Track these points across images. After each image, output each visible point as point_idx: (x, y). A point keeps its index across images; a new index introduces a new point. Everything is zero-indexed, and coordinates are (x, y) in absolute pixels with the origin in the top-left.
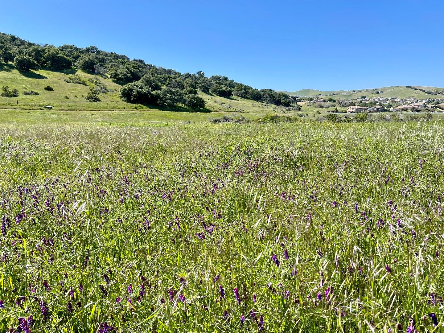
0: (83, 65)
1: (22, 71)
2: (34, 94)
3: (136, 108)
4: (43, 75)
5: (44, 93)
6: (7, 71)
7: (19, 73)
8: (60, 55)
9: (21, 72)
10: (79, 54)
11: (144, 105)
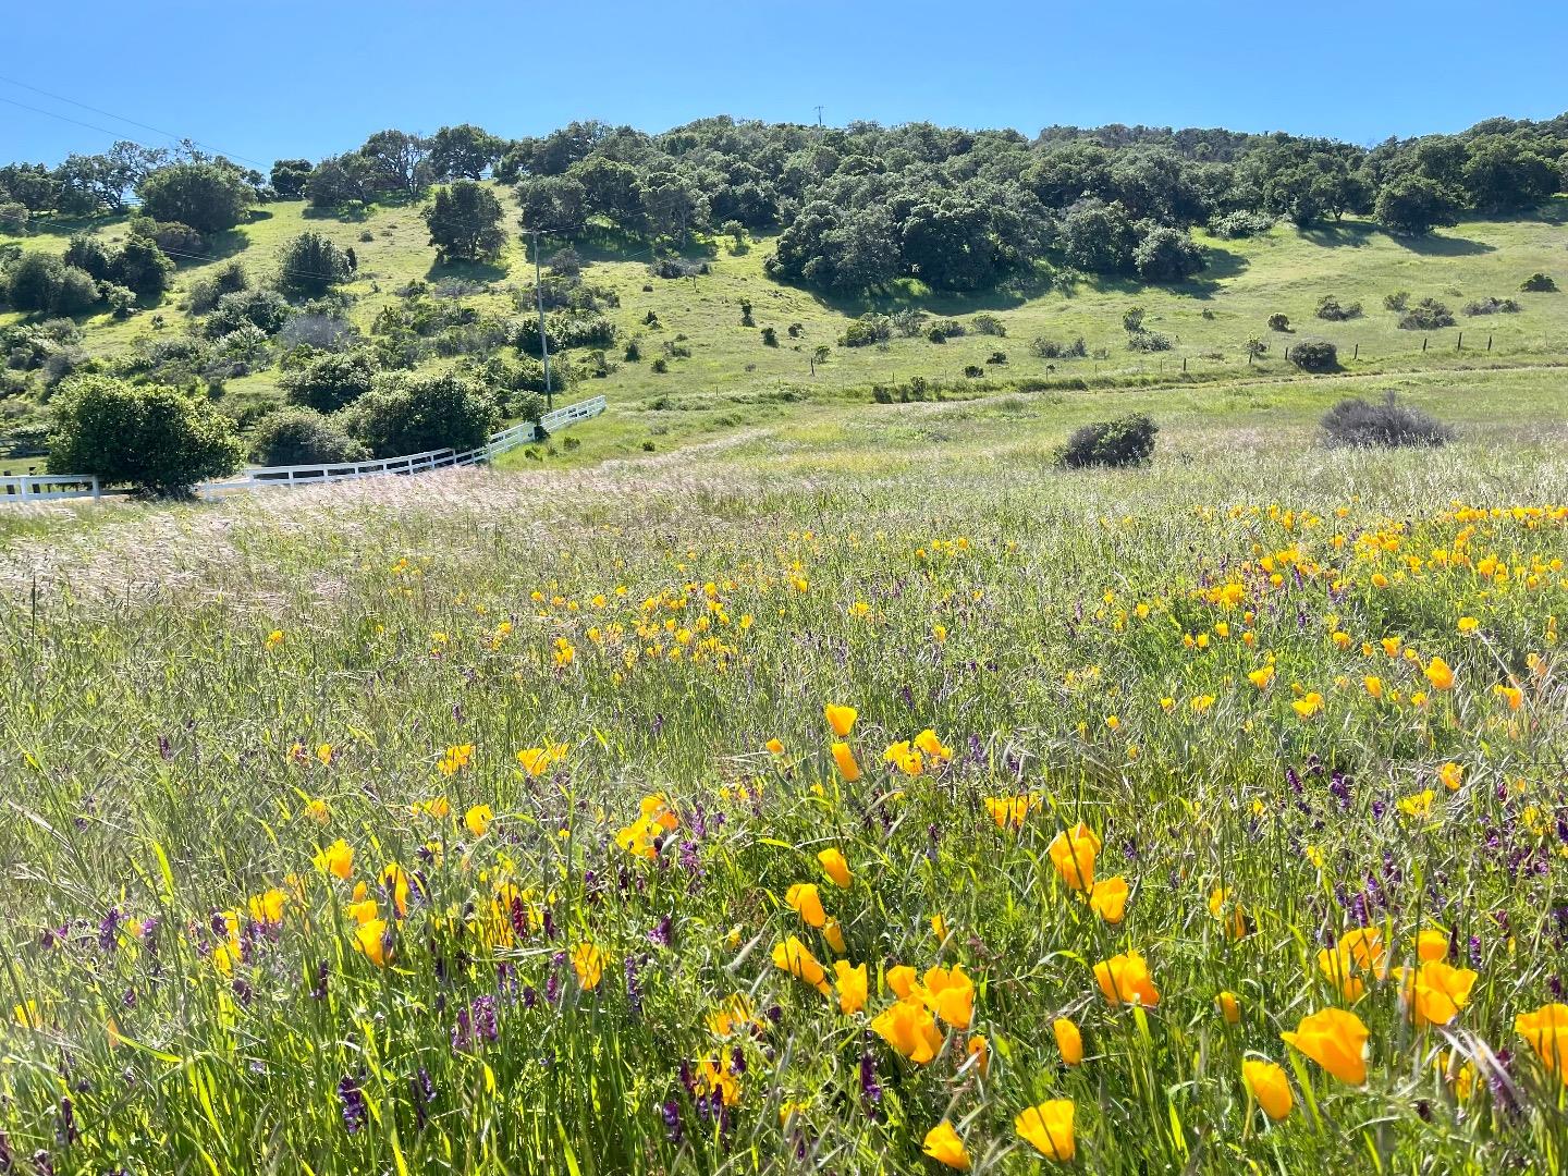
1: (1402, 237)
2: (1504, 310)
4: (1476, 240)
5: (1535, 303)
7: (1398, 246)
8: (1524, 155)
10: (1554, 142)
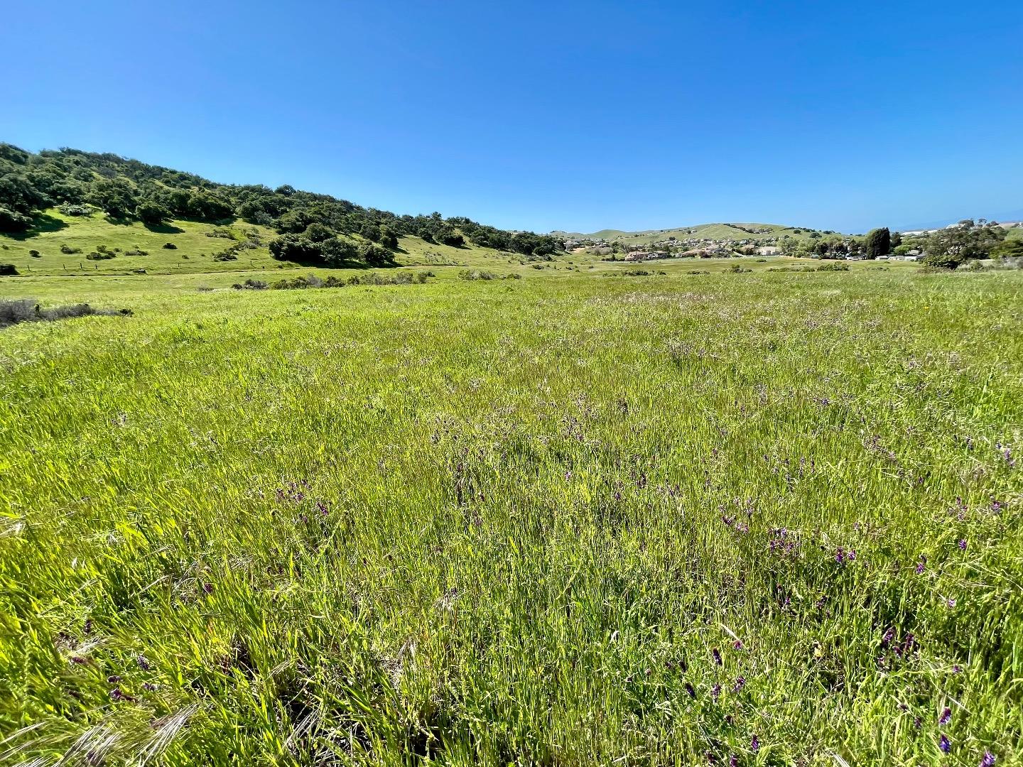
0: (243, 213)
2: (139, 255)
3: (281, 267)
6: (127, 224)
8: (209, 201)
9: (147, 225)
11: (296, 262)
